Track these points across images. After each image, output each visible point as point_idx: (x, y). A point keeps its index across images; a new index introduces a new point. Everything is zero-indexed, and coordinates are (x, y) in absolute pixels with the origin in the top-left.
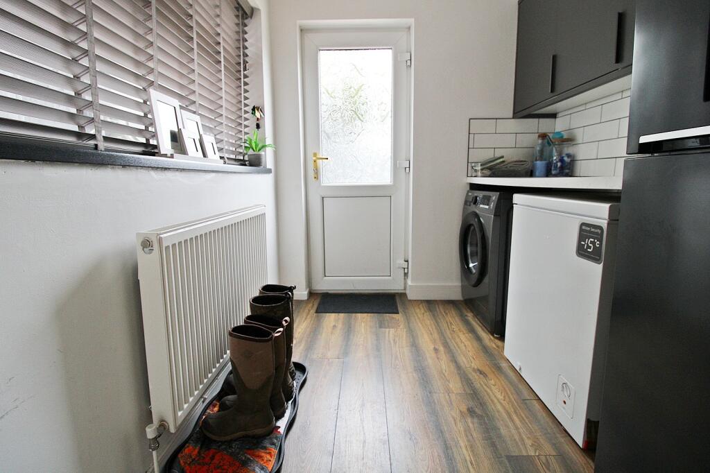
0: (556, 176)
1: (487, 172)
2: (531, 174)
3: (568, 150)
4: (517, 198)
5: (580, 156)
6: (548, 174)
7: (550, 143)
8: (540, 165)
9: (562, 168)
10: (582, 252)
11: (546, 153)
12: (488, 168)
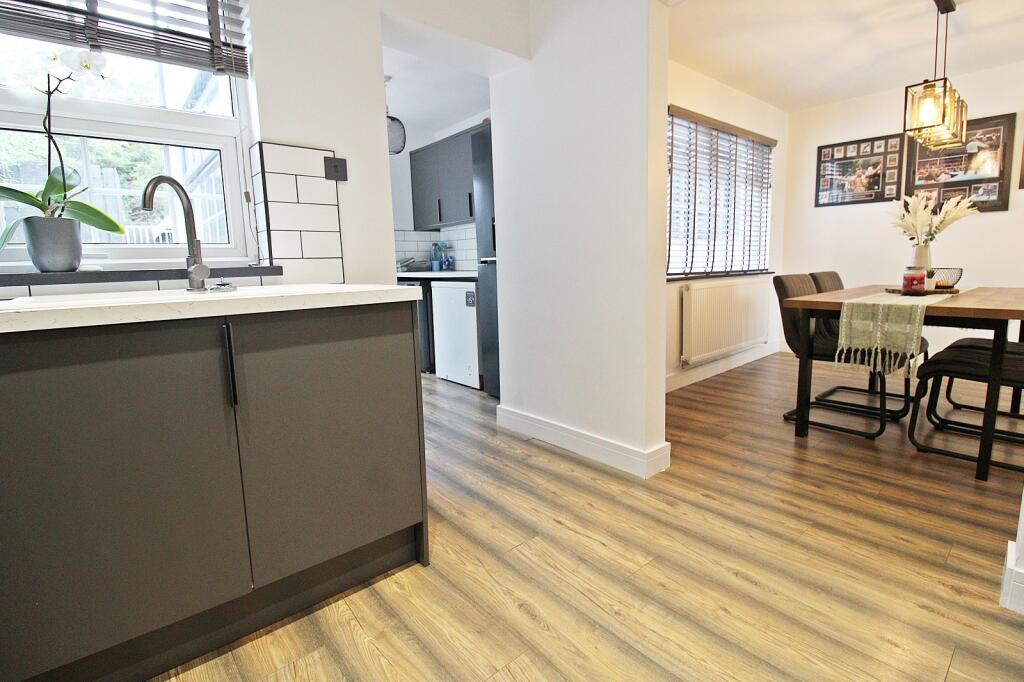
0: (445, 270)
1: (405, 269)
2: (430, 269)
3: (450, 254)
4: (433, 283)
5: (457, 258)
6: (441, 269)
7: (440, 249)
8: (436, 264)
9: (449, 265)
10: (468, 304)
11: (438, 256)
12: (406, 266)
